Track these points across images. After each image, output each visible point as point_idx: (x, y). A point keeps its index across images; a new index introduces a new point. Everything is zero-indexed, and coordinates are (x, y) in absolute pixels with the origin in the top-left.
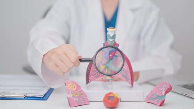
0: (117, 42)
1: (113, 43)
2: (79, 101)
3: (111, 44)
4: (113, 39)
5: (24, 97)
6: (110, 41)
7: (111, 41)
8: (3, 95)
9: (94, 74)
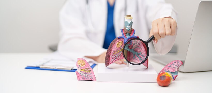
0: (133, 29)
1: (130, 29)
2: (86, 76)
3: (129, 30)
4: (130, 26)
5: (72, 70)
6: (127, 28)
7: (129, 27)
8: (56, 68)
9: (114, 57)
